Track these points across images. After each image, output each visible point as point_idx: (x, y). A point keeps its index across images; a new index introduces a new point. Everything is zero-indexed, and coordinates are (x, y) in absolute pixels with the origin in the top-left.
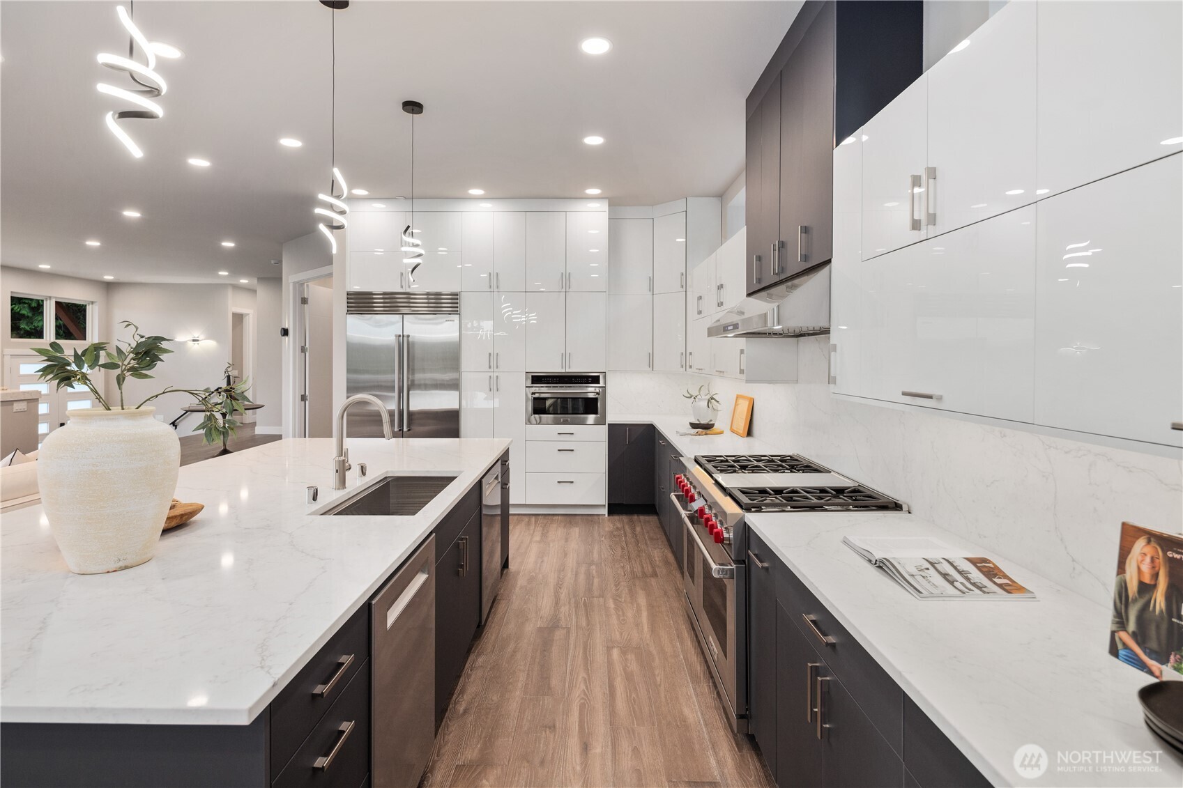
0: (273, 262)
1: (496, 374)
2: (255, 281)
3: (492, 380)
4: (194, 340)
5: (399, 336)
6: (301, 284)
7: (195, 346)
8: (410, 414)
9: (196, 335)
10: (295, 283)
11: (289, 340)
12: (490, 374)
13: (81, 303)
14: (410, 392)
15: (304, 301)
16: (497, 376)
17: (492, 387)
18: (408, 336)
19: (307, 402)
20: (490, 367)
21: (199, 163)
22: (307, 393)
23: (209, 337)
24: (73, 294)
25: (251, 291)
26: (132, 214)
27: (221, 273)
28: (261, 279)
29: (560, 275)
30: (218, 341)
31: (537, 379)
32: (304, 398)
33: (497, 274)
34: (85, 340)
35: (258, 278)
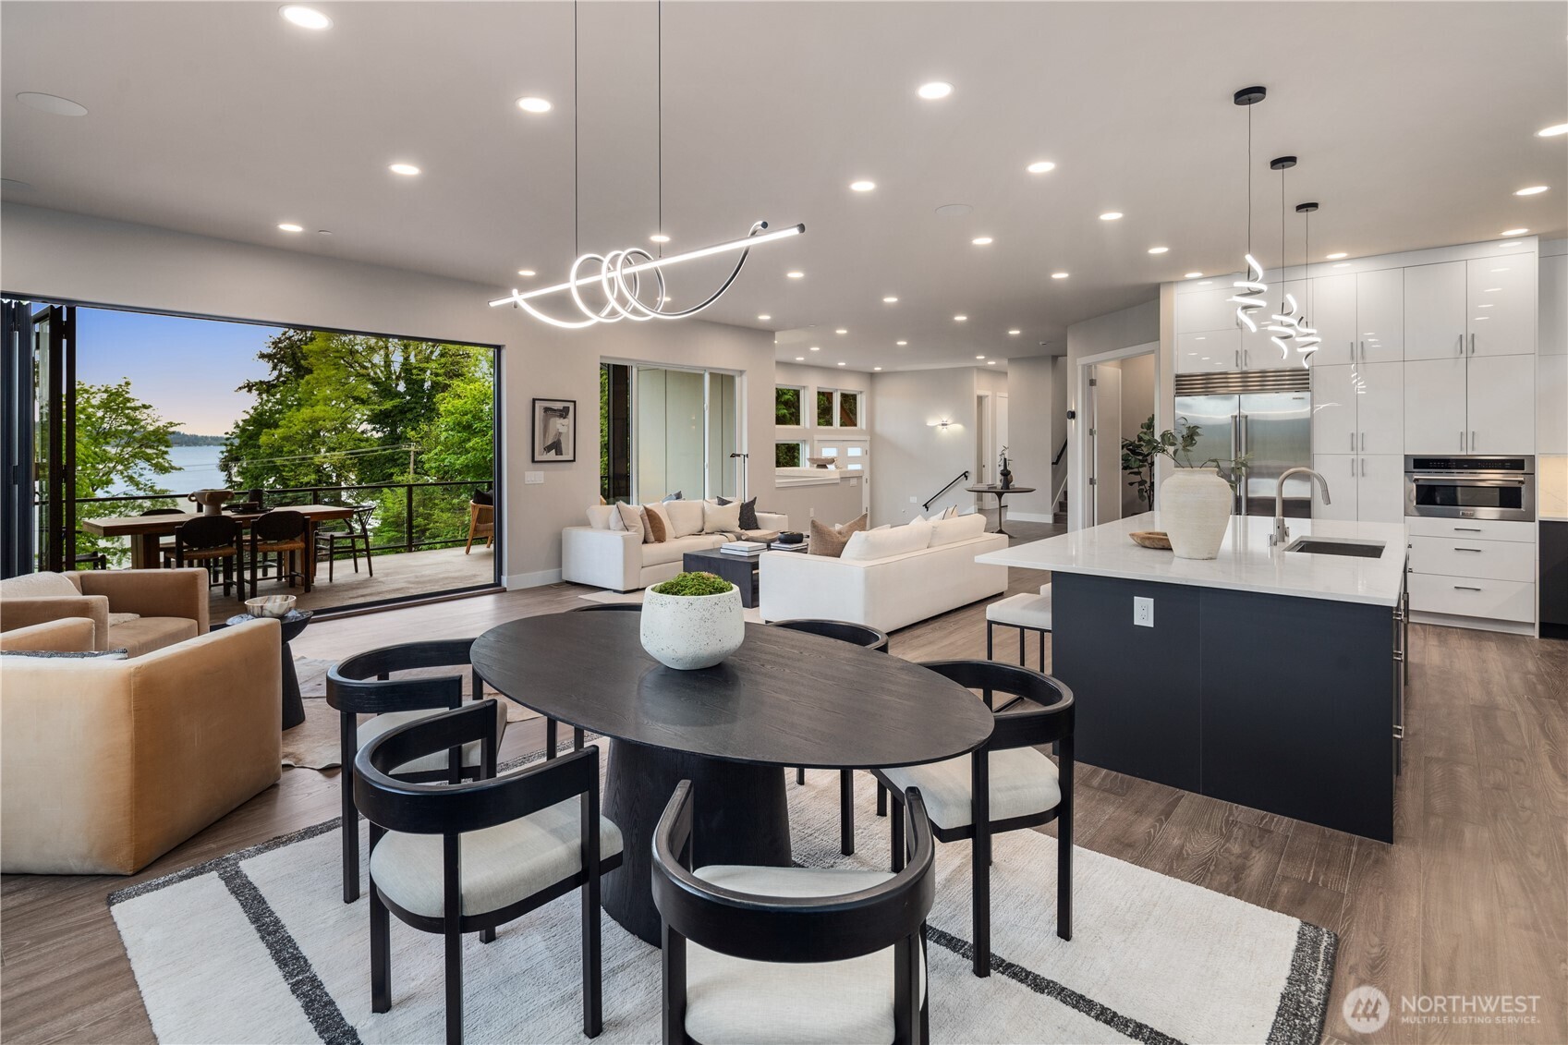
0: (1041, 343)
1: (1360, 457)
2: (1005, 362)
3: (1355, 463)
4: (943, 425)
5: (1236, 417)
6: (1088, 368)
7: (944, 431)
8: (1249, 501)
9: (945, 419)
10: (1083, 366)
11: (1076, 423)
12: (1352, 457)
13: (852, 393)
14: (1249, 481)
15: (1092, 383)
16: (1363, 460)
17: (1355, 471)
18: (1246, 417)
19: (1096, 486)
20: (1352, 449)
21: (1060, 276)
22: (1096, 477)
23: (956, 422)
24: (850, 386)
25: (998, 373)
26: (961, 318)
27: (978, 357)
28: (1011, 360)
29: (1457, 338)
30: (964, 425)
31: (1421, 463)
32: (1092, 481)
33: (1362, 343)
34: (855, 425)
35: (1009, 360)
